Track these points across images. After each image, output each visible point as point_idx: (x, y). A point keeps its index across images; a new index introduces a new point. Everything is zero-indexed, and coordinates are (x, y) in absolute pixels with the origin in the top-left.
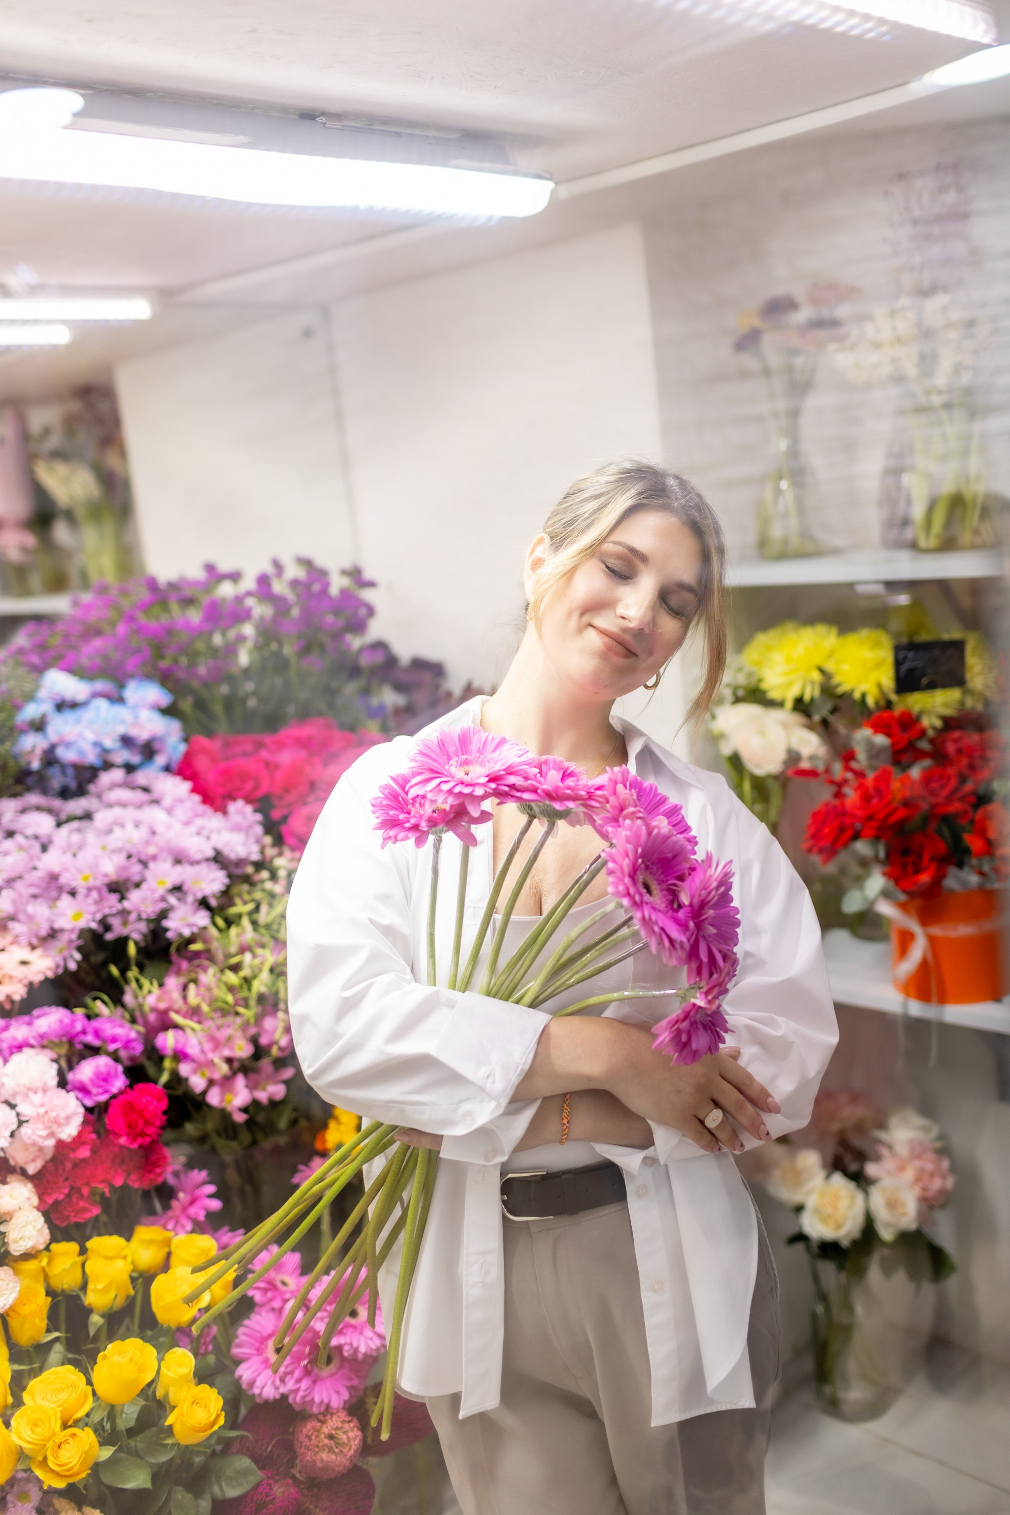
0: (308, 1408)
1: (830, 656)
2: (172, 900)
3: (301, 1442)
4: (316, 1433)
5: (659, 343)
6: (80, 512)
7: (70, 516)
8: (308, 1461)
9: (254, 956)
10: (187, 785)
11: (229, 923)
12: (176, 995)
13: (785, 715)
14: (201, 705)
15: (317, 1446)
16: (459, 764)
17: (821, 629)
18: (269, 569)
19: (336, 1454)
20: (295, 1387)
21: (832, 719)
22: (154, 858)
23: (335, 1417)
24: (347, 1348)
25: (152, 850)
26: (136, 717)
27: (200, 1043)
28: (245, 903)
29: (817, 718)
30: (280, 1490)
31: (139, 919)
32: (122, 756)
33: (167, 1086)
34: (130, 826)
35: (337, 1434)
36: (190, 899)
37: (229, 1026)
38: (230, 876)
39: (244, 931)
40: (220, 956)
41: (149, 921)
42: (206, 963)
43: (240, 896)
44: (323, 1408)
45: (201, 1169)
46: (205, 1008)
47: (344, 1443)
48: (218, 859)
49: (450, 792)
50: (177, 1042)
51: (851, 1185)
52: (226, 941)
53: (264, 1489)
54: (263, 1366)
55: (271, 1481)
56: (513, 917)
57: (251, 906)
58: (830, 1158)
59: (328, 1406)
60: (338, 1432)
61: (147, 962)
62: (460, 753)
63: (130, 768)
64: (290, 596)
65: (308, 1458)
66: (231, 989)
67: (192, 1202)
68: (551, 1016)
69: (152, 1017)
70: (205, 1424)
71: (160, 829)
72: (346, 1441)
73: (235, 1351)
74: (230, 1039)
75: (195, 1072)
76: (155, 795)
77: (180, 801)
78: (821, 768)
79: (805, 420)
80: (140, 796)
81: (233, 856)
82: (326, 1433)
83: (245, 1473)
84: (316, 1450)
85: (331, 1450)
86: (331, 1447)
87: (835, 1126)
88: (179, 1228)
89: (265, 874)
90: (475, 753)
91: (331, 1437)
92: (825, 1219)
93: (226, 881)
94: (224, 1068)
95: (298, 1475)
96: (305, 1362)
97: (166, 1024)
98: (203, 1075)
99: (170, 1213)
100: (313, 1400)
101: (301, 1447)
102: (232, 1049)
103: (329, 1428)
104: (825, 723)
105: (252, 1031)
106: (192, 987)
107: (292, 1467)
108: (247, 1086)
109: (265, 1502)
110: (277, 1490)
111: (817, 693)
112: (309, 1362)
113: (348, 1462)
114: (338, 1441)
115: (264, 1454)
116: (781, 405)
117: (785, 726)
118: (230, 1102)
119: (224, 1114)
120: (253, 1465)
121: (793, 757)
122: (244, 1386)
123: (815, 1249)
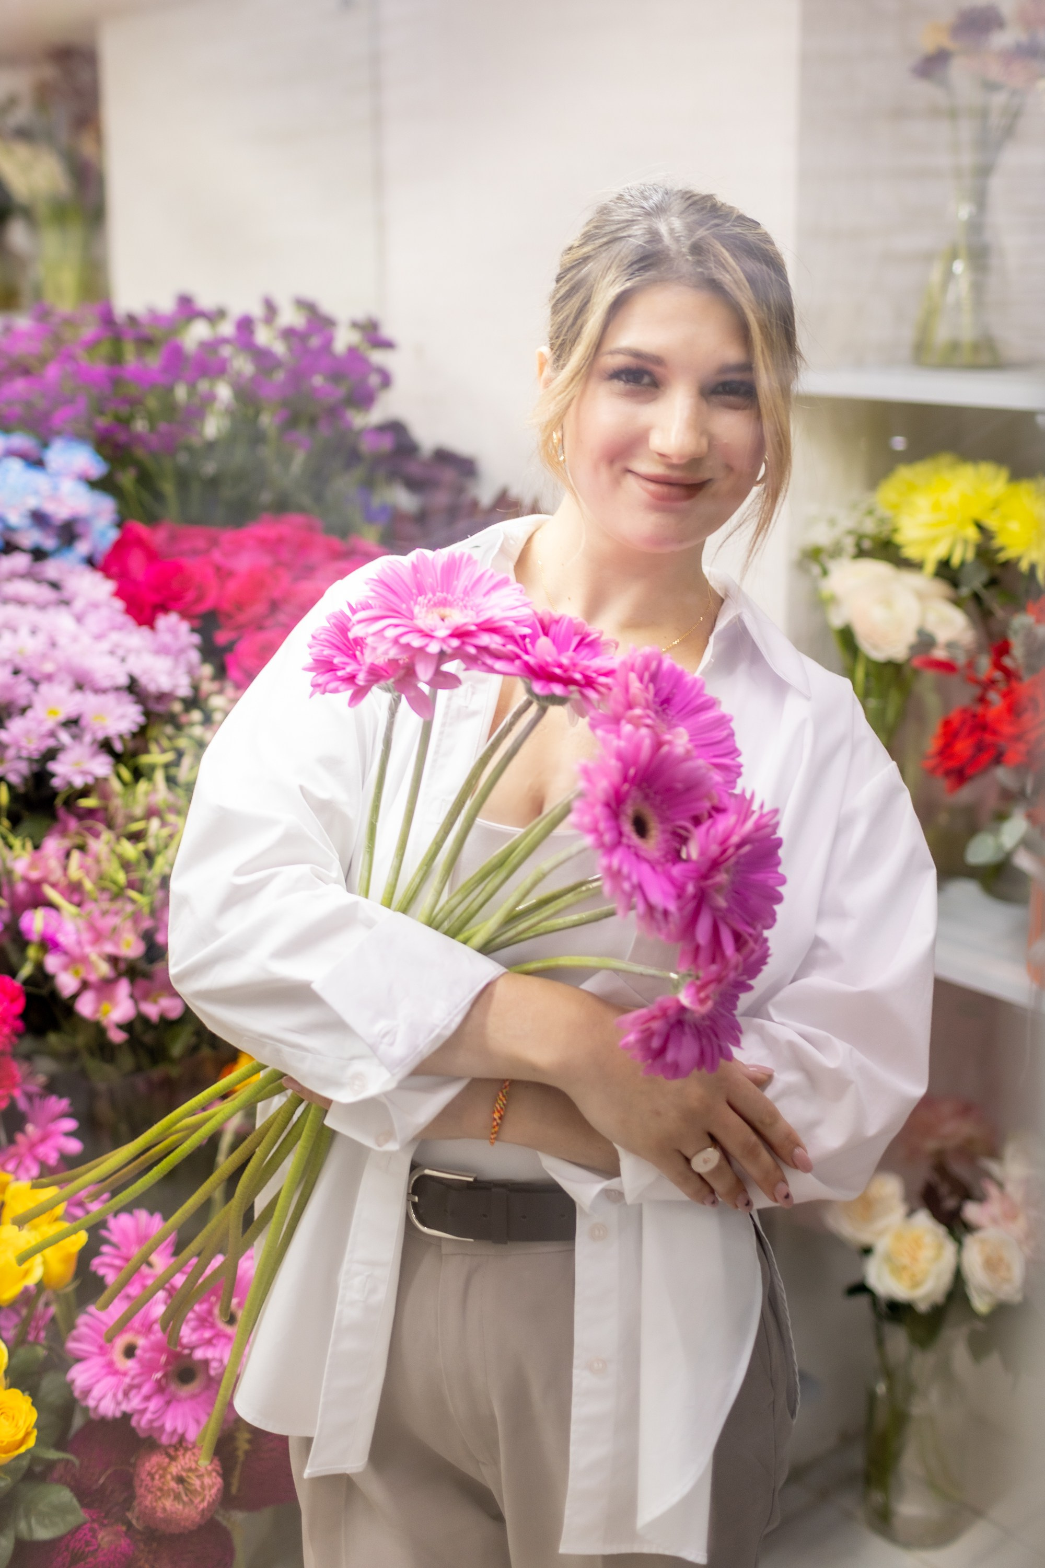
0: (155, 1435)
1: (994, 508)
2: (64, 737)
3: (142, 1481)
4: (161, 1472)
5: (807, 60)
6: (42, 210)
7: (27, 213)
8: (146, 1507)
9: (164, 824)
10: (108, 586)
11: (138, 774)
12: (54, 864)
13: (923, 581)
14: (145, 479)
15: (161, 1489)
16: (432, 603)
17: (987, 470)
18: (257, 311)
19: (184, 1504)
20: (142, 1406)
21: (986, 595)
22: (49, 678)
23: (188, 1455)
24: (214, 1365)
25: (48, 667)
26: (56, 488)
27: (78, 931)
28: (163, 751)
29: (965, 591)
30: (106, 1539)
31: (19, 758)
32: (31, 537)
33: (27, 982)
34: (24, 631)
35: (189, 1477)
36: (88, 738)
37: (117, 913)
38: (147, 714)
39: (154, 790)
40: (120, 819)
41: (30, 760)
42: (100, 827)
43: (157, 741)
44: (175, 1440)
45: (61, 1096)
46: (88, 885)
47: (196, 1490)
48: (133, 688)
49: (396, 641)
50: (46, 925)
51: (941, 1230)
52: (131, 799)
53: (85, 1534)
54: (104, 1371)
55: (95, 1525)
56: (479, 821)
57: (169, 757)
58: (919, 1185)
59: (182, 1439)
60: (190, 1474)
61: (26, 814)
62: (439, 589)
63: (39, 554)
64: (279, 348)
65: (147, 1503)
66: (126, 865)
67: (43, 1139)
68: (503, 970)
69: (21, 888)
70: (8, 1443)
71: (63, 641)
72: (199, 1489)
73: (71, 1345)
74: (115, 930)
75: (66, 968)
76: (66, 594)
77: (95, 606)
78: (961, 660)
79: (997, 184)
80: (46, 593)
81: (152, 688)
82: (174, 1473)
83: (62, 1510)
84: (159, 1494)
85: (177, 1497)
86: (179, 1494)
87: (931, 1145)
88: (21, 1173)
89: (196, 715)
90: (459, 593)
91: (180, 1480)
92: (898, 1270)
93: (141, 719)
94: (104, 969)
95: (134, 1522)
96: (158, 1375)
97: (39, 901)
98: (77, 973)
99: (12, 1150)
100: (162, 1428)
101: (141, 1486)
102: (117, 944)
103: (179, 1467)
104: (976, 597)
105: (147, 924)
106: (76, 856)
107: (128, 1510)
108: (132, 996)
109: (83, 1552)
110: (103, 1538)
111: (970, 555)
112: (165, 1376)
113: (199, 1517)
114: (189, 1487)
115: (94, 1487)
116: (968, 159)
117: (921, 596)
118: (106, 1014)
119: (99, 1029)
120: (75, 1502)
121: (925, 641)
122: (77, 1394)
123: (884, 1308)
